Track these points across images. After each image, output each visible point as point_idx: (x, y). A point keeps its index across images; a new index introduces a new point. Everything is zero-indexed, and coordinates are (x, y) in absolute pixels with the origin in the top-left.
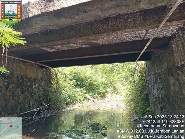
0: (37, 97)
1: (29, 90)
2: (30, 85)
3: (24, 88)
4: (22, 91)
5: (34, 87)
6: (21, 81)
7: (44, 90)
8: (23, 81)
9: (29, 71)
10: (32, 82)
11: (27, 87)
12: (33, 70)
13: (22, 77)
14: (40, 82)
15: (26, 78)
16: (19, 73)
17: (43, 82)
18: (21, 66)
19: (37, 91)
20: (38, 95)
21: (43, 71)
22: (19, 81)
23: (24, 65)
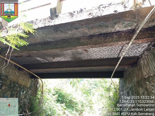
0: (23, 103)
1: (18, 95)
2: (19, 91)
3: (13, 92)
4: (12, 94)
5: (21, 93)
6: (12, 85)
7: (30, 98)
8: (14, 86)
9: (21, 78)
10: (21, 89)
11: (16, 92)
12: (24, 78)
13: (14, 82)
14: (28, 91)
15: (17, 83)
16: (13, 78)
17: (30, 91)
18: (15, 73)
19: (23, 97)
20: (24, 101)
21: (32, 81)
22: (11, 85)
23: (18, 73)
